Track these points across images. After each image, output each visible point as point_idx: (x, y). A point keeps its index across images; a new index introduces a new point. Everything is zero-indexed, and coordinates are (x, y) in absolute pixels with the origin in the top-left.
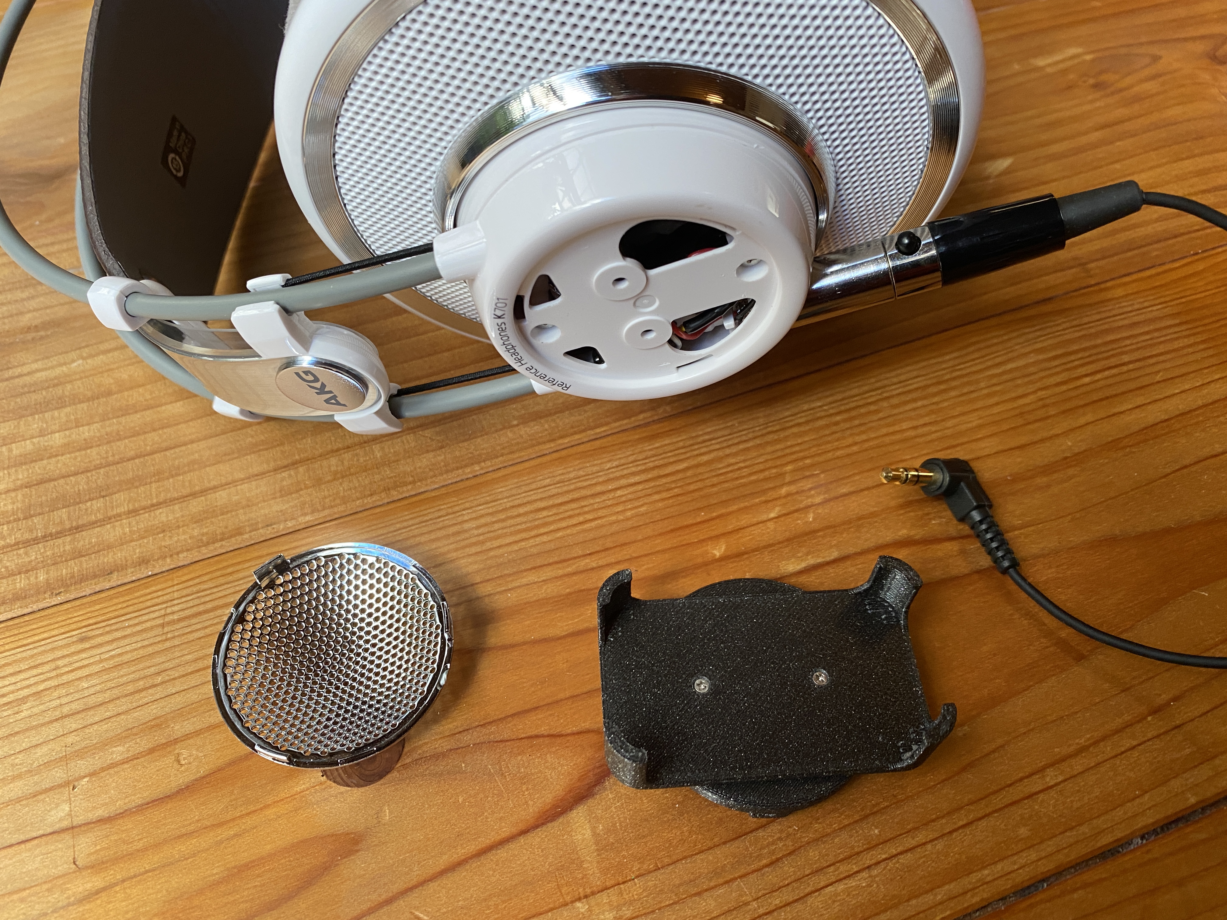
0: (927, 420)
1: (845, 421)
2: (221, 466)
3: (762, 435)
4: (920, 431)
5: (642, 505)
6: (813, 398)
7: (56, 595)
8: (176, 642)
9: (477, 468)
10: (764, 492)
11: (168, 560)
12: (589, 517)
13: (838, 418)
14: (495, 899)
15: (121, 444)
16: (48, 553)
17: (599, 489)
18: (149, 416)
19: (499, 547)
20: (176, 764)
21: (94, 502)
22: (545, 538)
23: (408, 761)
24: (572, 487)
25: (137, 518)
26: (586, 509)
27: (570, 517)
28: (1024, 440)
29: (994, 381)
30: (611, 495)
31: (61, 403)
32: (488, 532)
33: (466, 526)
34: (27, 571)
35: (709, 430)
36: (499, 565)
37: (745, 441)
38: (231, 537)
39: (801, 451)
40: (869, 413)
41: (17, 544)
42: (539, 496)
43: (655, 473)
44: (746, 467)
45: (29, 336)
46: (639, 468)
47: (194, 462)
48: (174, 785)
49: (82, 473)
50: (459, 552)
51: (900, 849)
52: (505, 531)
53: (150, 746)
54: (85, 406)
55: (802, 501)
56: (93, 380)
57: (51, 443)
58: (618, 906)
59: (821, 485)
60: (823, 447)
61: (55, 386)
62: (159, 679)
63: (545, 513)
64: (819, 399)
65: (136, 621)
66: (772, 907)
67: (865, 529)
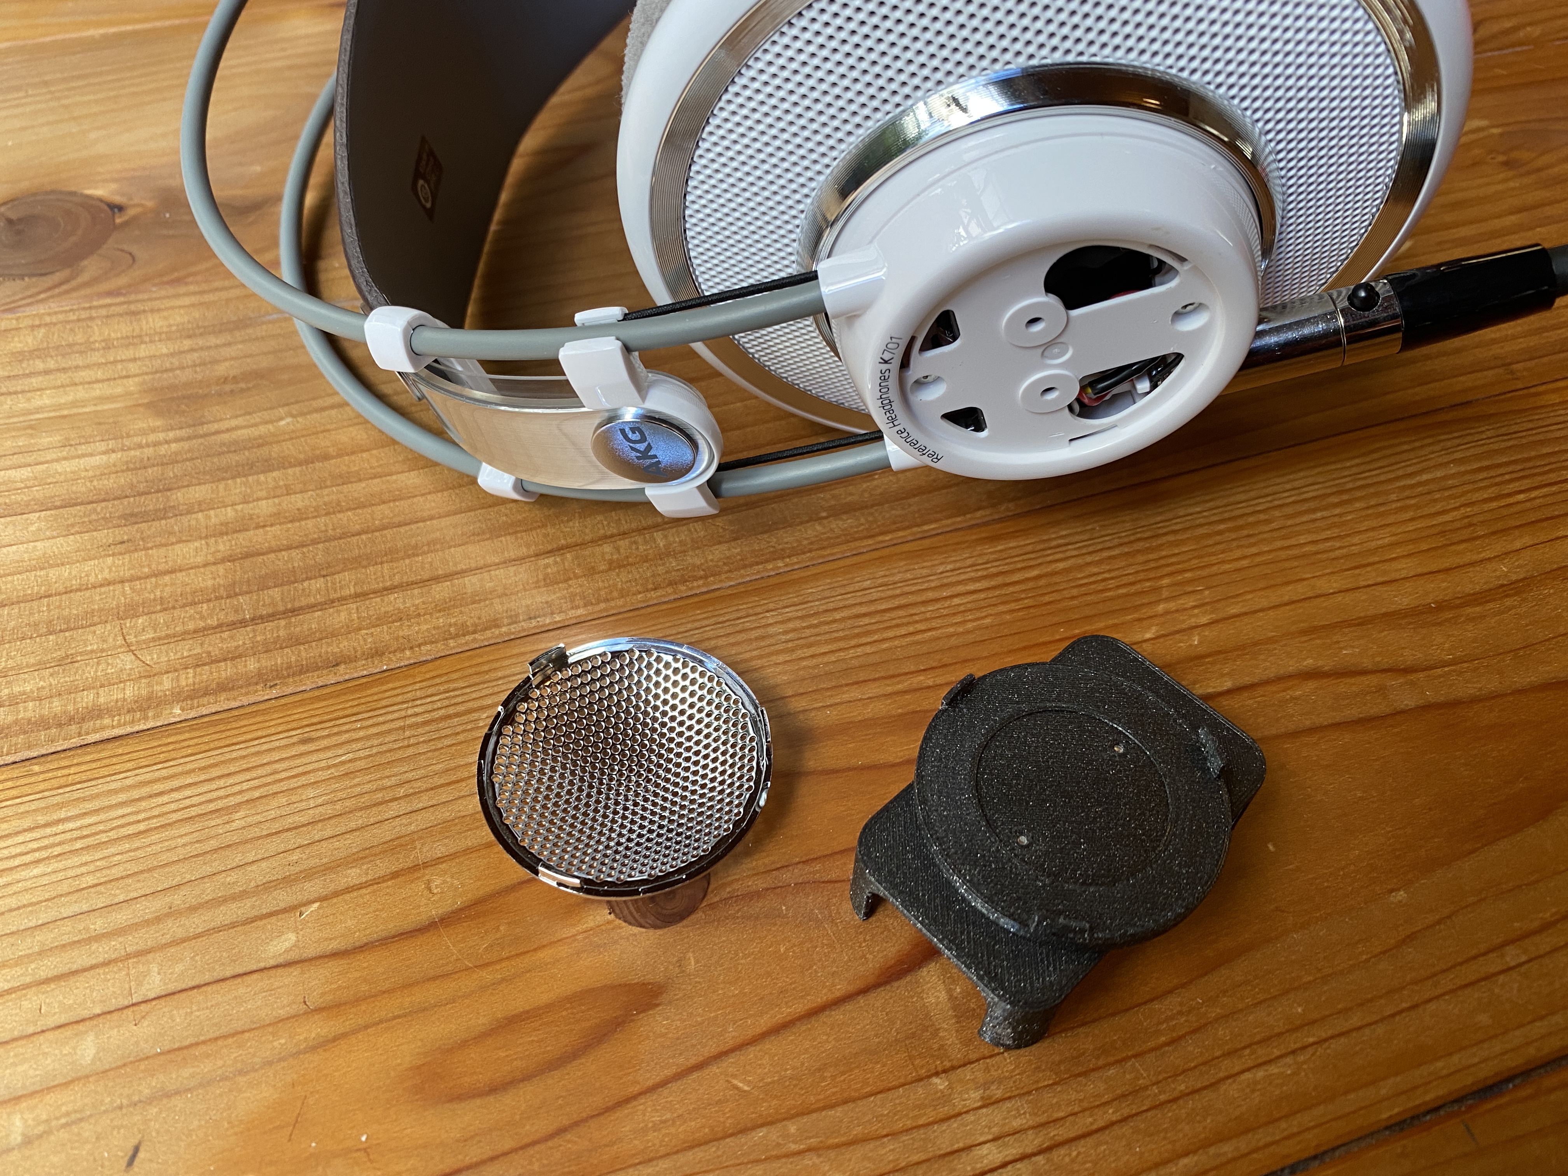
0: (1328, 534)
1: (1229, 530)
2: (470, 548)
3: (1130, 542)
4: (1321, 546)
5: (986, 617)
6: (1192, 501)
7: (271, 687)
8: (422, 749)
9: (780, 564)
10: (1137, 608)
11: (408, 653)
12: (920, 627)
13: (1222, 527)
14: (832, 1069)
15: (343, 517)
16: (258, 638)
17: (930, 595)
18: (376, 485)
19: (812, 656)
20: (426, 892)
21: (313, 581)
22: (868, 649)
23: (716, 899)
24: (898, 592)
25: (367, 602)
26: (917, 618)
27: (897, 626)
28: (1447, 563)
29: (1407, 493)
30: (947, 604)
31: (268, 466)
32: (799, 639)
33: (771, 630)
34: (233, 659)
35: (1064, 533)
36: (814, 677)
37: (1109, 548)
38: (486, 629)
39: (1179, 563)
40: (1258, 522)
41: (220, 625)
42: (858, 601)
43: (1000, 580)
44: (1112, 578)
45: (228, 388)
46: (980, 574)
47: (434, 542)
48: (424, 917)
49: (296, 547)
50: (765, 660)
51: (1330, 1033)
52: (819, 638)
53: (394, 869)
54: (297, 470)
55: (1184, 621)
56: (306, 441)
57: (257, 511)
58: (985, 1083)
59: (1207, 603)
60: (1206, 559)
61: (260, 446)
62: (401, 792)
63: (866, 620)
64: (1197, 504)
65: (370, 722)
66: (1176, 1094)
67: (1262, 657)
